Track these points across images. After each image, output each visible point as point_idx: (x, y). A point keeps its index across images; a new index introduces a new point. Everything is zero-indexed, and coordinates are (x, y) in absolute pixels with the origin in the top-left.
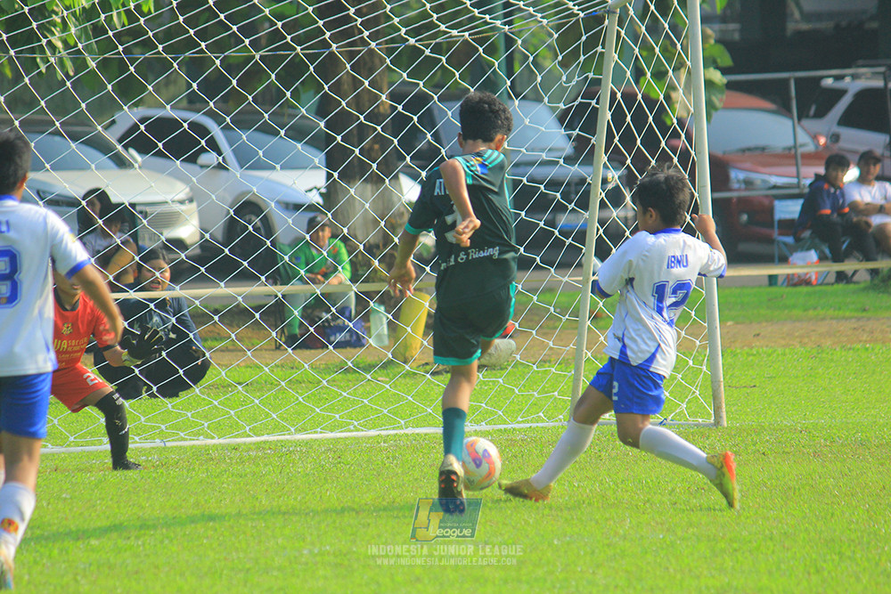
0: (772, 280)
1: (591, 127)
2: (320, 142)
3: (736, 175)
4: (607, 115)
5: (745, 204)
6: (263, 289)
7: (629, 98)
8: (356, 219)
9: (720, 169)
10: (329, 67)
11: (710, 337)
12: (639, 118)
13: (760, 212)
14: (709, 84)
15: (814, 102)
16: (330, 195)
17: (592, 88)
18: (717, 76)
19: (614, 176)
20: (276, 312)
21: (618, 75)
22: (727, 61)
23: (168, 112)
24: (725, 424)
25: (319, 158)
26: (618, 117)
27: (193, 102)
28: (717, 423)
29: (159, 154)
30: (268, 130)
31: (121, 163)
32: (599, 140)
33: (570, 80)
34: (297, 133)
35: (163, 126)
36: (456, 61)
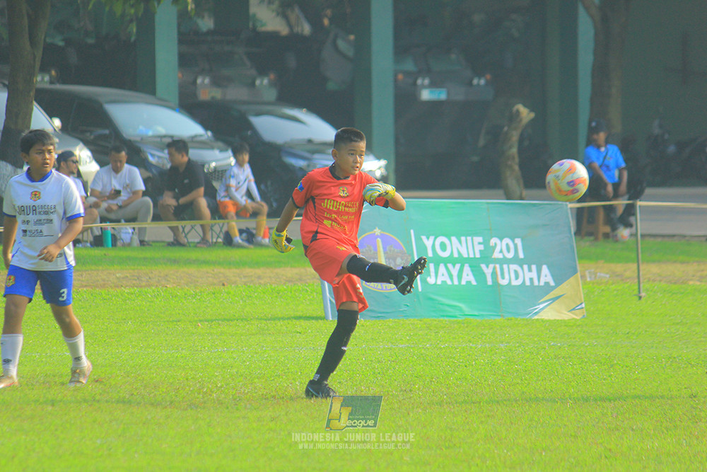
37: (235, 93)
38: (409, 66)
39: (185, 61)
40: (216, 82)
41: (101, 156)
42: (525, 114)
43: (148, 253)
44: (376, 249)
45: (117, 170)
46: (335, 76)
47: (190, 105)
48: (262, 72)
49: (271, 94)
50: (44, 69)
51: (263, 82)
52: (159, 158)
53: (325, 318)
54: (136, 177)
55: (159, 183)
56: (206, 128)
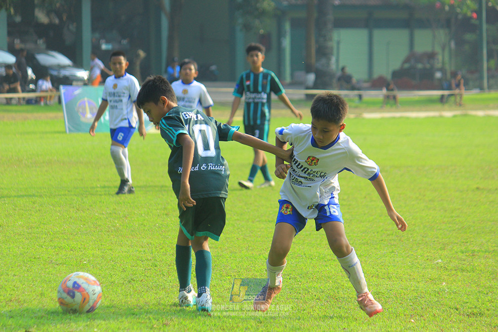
37: (29, 46)
38: (97, 35)
39: (10, 34)
40: (23, 41)
42: (142, 54)
44: (85, 106)
46: (69, 39)
47: (11, 50)
48: (40, 37)
49: (43, 46)
51: (41, 42)
53: (66, 132)
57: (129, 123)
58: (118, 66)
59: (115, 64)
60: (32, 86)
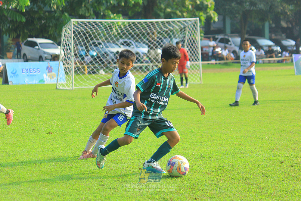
0: (208, 64)
1: (184, 42)
2: (147, 44)
3: (204, 49)
4: (186, 41)
5: (205, 53)
6: (139, 64)
7: (189, 38)
8: (152, 55)
9: (202, 48)
10: (148, 34)
11: (200, 72)
12: (191, 41)
13: (207, 54)
14: (201, 36)
15: (215, 39)
16: (149, 51)
17: (184, 37)
18: (202, 35)
19: (187, 49)
20: (141, 68)
21: (188, 36)
22: (204, 33)
23: (126, 40)
24: (202, 83)
25: (147, 46)
26: (188, 41)
27: (130, 39)
28: (201, 83)
29: (125, 46)
30: (140, 43)
31: (120, 47)
32: (185, 44)
33: (181, 36)
34: (144, 43)
35: (125, 42)
36: (166, 33)
37: (279, 37)
39: (270, 32)
40: (276, 35)
41: (256, 48)
43: (264, 65)
45: (259, 51)
46: (296, 34)
47: (271, 39)
48: (283, 33)
49: (285, 37)
50: (247, 34)
51: (283, 35)
52: (266, 49)
53: (295, 75)
54: (262, 52)
55: (266, 53)
56: (274, 42)
57: (253, 74)
58: (246, 46)
59: (244, 45)
60: (280, 55)
